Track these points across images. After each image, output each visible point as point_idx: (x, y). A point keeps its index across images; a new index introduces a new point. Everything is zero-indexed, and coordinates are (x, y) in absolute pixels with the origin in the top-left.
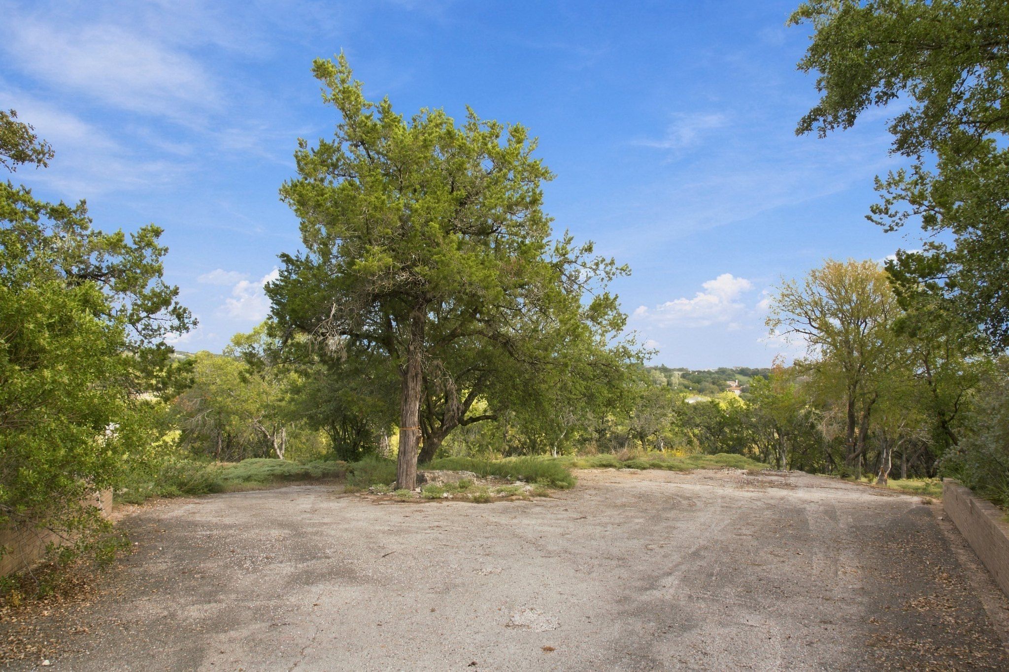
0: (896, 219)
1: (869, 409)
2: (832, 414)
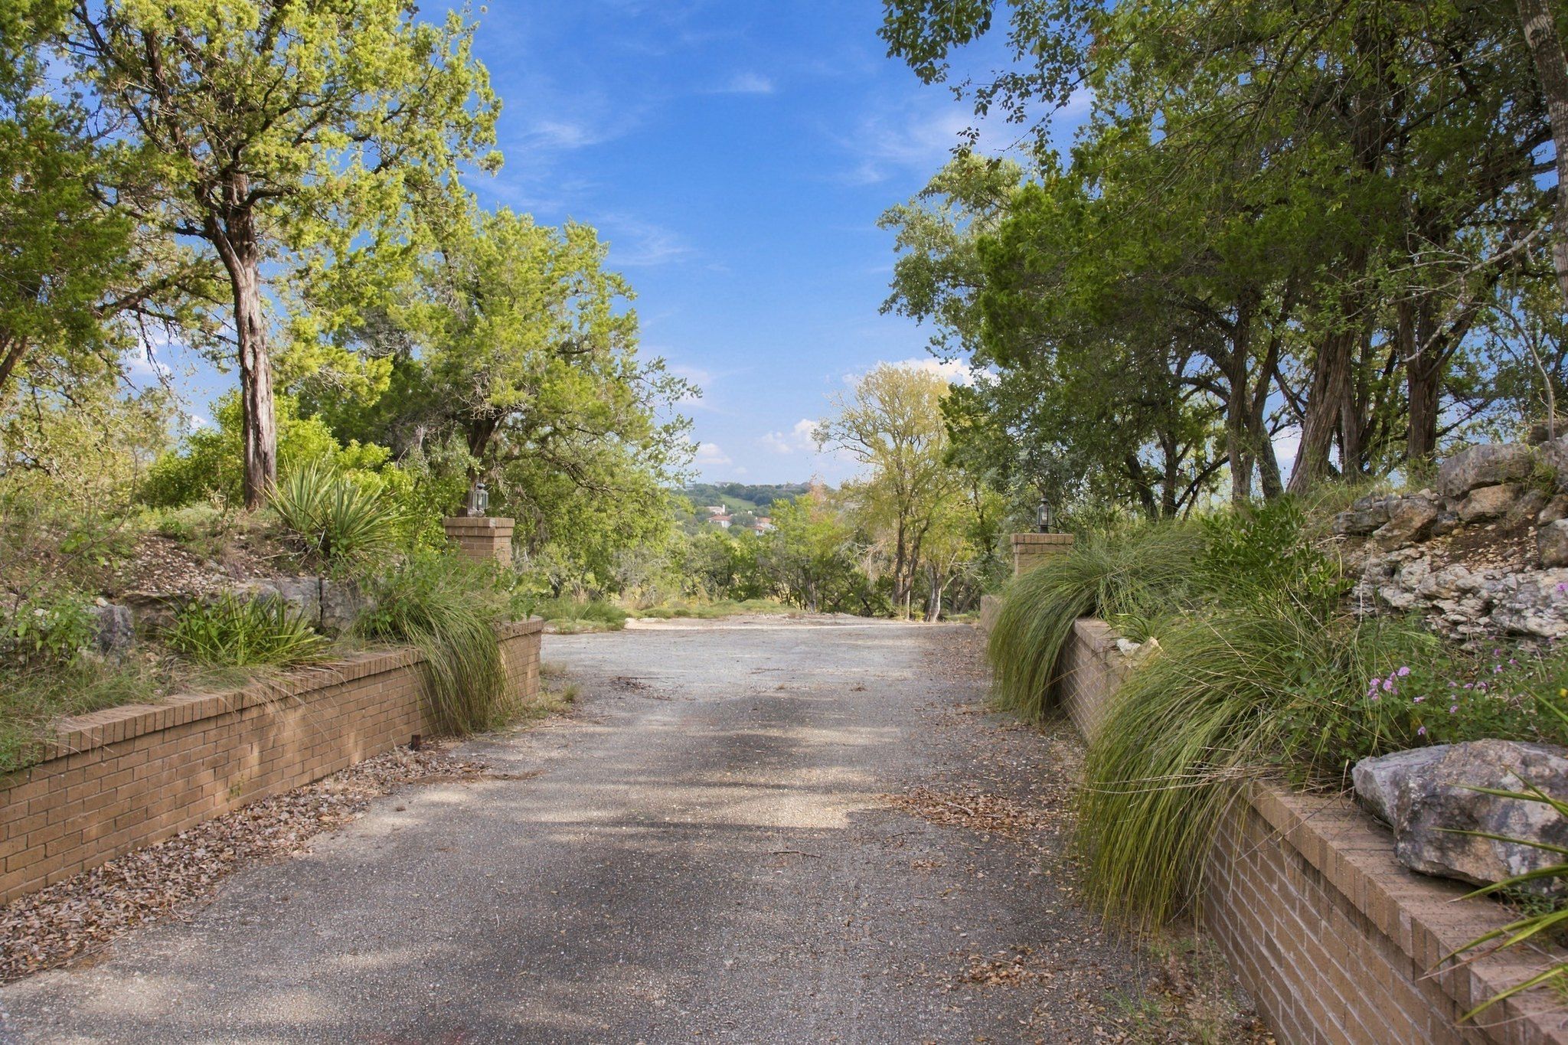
1: (920, 538)
2: (879, 546)
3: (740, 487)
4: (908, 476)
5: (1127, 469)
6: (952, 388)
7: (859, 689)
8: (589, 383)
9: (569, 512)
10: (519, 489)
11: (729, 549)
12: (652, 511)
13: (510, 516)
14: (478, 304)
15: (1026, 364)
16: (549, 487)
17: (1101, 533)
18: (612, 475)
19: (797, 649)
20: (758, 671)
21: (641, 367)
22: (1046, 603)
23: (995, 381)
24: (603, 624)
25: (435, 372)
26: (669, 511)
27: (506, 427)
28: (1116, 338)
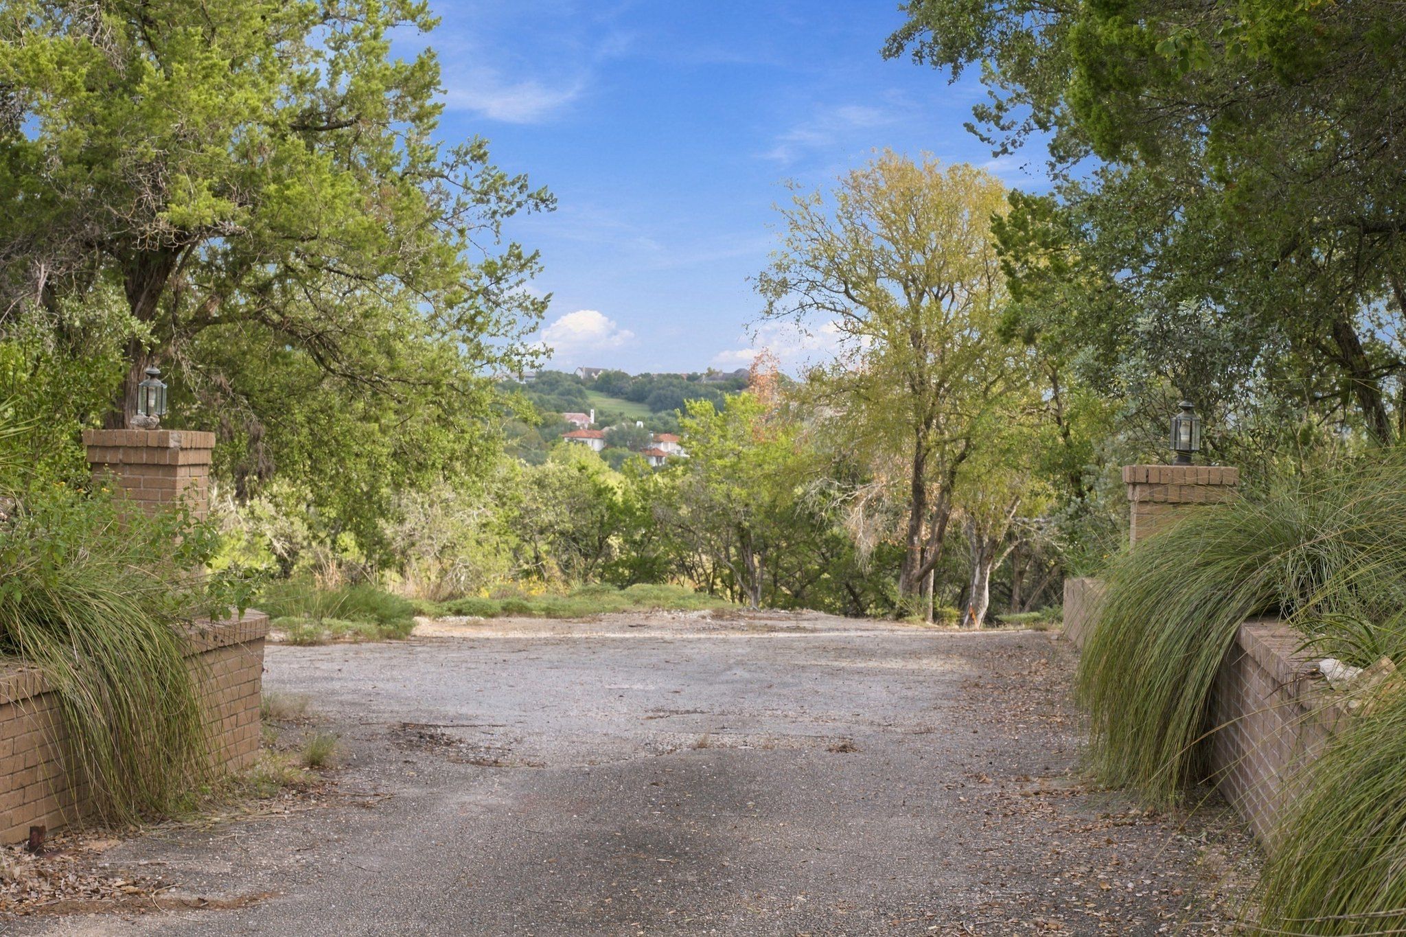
0: (1012, 134)
1: (953, 473)
2: (876, 488)
3: (622, 376)
4: (931, 358)
5: (1335, 349)
6: (1014, 198)
7: (844, 749)
8: (348, 184)
9: (310, 421)
10: (221, 379)
11: (600, 492)
12: (461, 420)
13: (201, 427)
14: (146, 38)
15: (1152, 154)
16: (277, 374)
17: (1286, 463)
18: (390, 354)
19: (728, 675)
20: (659, 713)
21: (444, 156)
22: (1193, 592)
23: (1093, 187)
24: (371, 627)
25: (66, 163)
26: (494, 420)
27: (196, 262)
28: (1316, 107)
